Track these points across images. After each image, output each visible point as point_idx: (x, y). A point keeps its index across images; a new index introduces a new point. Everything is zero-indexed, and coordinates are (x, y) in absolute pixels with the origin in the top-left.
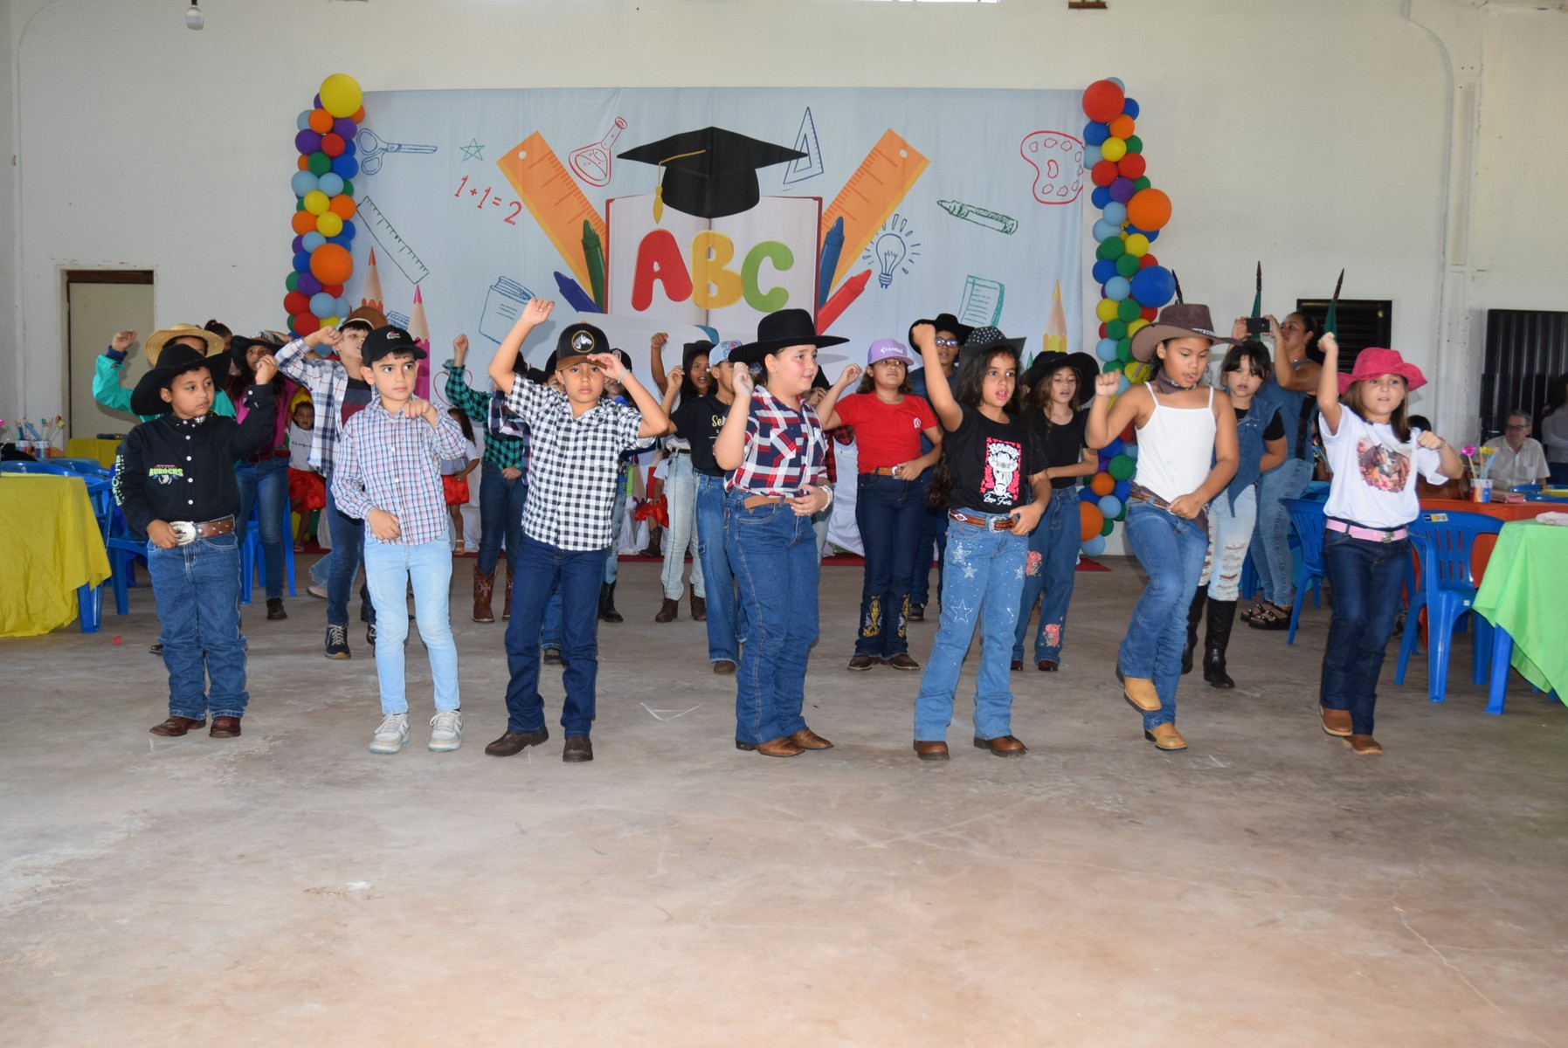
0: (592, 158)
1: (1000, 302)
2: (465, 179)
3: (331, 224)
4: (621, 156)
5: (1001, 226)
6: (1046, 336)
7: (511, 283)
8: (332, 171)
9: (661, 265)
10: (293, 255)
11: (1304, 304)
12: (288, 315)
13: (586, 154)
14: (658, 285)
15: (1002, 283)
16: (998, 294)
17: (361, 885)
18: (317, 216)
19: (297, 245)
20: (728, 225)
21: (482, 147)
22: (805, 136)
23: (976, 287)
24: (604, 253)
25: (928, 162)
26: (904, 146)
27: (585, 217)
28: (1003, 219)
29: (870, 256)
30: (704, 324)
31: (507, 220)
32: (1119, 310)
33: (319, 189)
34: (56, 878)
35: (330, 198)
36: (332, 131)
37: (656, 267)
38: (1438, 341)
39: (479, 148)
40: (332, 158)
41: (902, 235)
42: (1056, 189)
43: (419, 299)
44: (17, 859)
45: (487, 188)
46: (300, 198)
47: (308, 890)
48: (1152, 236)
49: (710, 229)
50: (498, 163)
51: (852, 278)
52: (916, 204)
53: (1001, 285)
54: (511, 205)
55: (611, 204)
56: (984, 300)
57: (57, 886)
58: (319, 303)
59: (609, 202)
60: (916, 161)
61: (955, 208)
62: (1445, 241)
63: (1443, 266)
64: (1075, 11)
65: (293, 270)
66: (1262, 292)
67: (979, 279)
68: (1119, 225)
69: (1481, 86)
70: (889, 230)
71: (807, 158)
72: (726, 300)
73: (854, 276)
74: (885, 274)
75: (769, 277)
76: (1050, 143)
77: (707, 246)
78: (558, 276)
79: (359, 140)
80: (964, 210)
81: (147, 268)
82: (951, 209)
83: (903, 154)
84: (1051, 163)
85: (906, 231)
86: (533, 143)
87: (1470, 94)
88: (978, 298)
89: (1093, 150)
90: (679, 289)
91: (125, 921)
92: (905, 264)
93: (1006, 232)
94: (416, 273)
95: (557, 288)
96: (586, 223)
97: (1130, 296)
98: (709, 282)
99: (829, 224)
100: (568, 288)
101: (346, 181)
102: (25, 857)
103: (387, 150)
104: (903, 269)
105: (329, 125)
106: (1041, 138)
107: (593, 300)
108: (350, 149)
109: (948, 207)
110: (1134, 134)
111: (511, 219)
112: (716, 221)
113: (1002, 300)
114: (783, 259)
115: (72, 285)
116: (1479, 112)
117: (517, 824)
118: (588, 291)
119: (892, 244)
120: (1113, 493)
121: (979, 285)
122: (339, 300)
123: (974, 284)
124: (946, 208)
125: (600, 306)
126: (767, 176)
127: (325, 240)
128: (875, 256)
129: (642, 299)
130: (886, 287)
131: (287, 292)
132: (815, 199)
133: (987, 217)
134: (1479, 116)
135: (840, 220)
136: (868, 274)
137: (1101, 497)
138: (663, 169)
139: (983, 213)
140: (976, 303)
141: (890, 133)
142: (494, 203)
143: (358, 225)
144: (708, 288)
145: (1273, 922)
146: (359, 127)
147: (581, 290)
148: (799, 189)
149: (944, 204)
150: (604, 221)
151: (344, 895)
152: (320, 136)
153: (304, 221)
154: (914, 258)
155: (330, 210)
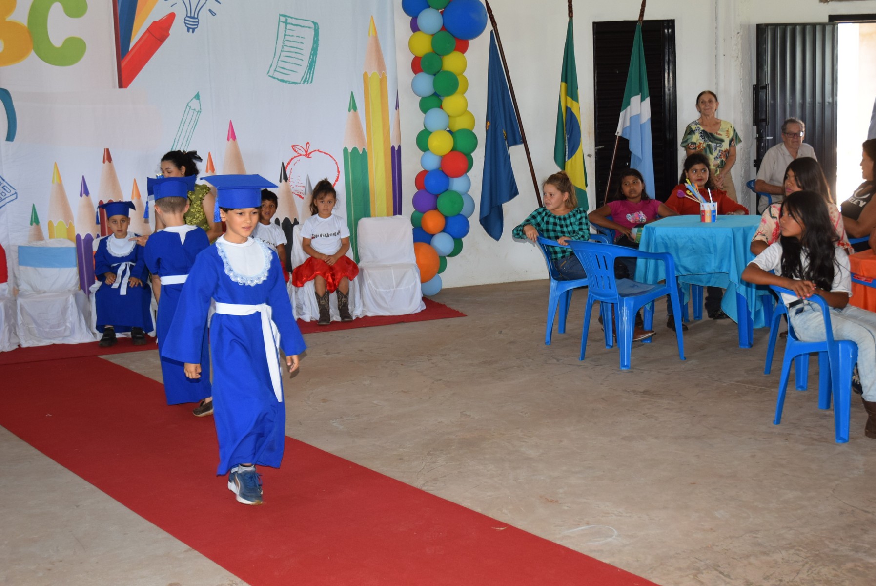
1: (316, 41)
6: (365, 75)
15: (315, 21)
16: (313, 33)
23: (289, 26)
32: (433, 44)
38: (716, 56)
51: (154, 22)
53: (315, 24)
56: (300, 40)
67: (291, 18)
72: (15, 55)
73: (157, 20)
74: (191, 17)
75: (60, 27)
88: (292, 38)
92: (211, 4)
97: (444, 28)
104: (210, 10)
113: (318, 39)
114: (76, 4)
120: (444, 231)
121: (292, 24)
123: (286, 23)
130: (193, 32)
136: (172, 16)
137: (433, 235)
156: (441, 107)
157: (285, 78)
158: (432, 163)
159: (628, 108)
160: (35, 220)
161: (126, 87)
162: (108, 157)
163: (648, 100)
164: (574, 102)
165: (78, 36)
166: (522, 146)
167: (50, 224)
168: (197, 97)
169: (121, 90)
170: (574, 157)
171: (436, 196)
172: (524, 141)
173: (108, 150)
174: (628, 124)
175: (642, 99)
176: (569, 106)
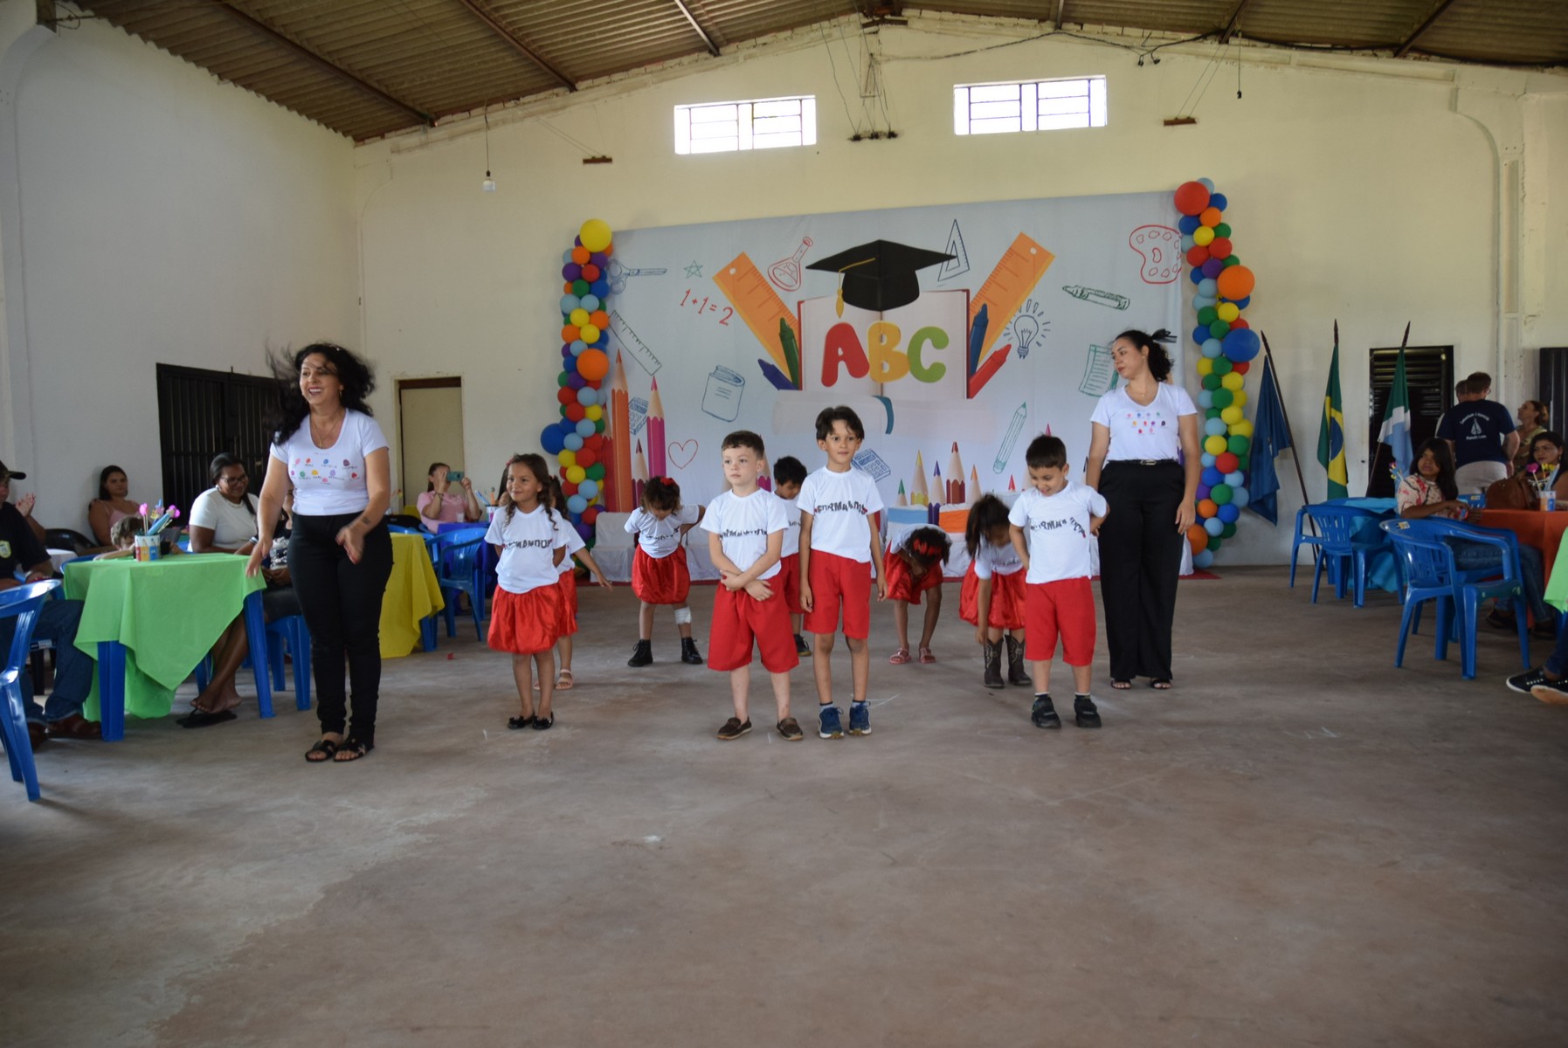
0: (788, 271)
2: (688, 292)
3: (591, 334)
4: (810, 267)
5: (1116, 304)
7: (725, 370)
8: (590, 293)
9: (843, 350)
10: (563, 359)
11: (1375, 352)
12: (560, 404)
13: (782, 267)
14: (842, 366)
17: (653, 838)
18: (580, 328)
19: (566, 351)
20: (894, 316)
21: (702, 266)
22: (954, 242)
23: (1098, 354)
24: (798, 343)
25: (1054, 257)
26: (1034, 245)
27: (781, 316)
28: (1117, 298)
29: (1009, 334)
30: (879, 394)
31: (722, 322)
32: (1215, 366)
33: (580, 307)
34: (430, 836)
35: (590, 314)
36: (589, 263)
37: (840, 352)
39: (698, 268)
40: (590, 283)
41: (1035, 315)
42: (1159, 273)
43: (655, 386)
44: (399, 822)
45: (705, 298)
46: (566, 316)
47: (614, 843)
48: (1242, 303)
49: (881, 319)
50: (714, 278)
51: (995, 352)
52: (1045, 290)
54: (724, 310)
55: (802, 305)
57: (430, 841)
58: (585, 395)
59: (800, 303)
60: (1044, 257)
61: (1077, 292)
62: (1498, 293)
63: (1497, 315)
64: (1170, 128)
65: (563, 370)
66: (1339, 344)
67: (1100, 347)
68: (1213, 297)
69: (1523, 162)
70: (1024, 312)
71: (956, 260)
72: (896, 374)
73: (998, 349)
74: (1023, 348)
75: (929, 355)
76: (1153, 235)
77: (880, 333)
78: (761, 363)
79: (608, 268)
80: (1085, 293)
81: (456, 374)
82: (1075, 292)
83: (1033, 251)
84: (1155, 251)
85: (1038, 312)
86: (742, 262)
87: (1514, 169)
88: (1099, 363)
89: (1187, 238)
90: (859, 367)
91: (483, 867)
92: (1039, 338)
93: (1121, 309)
94: (652, 367)
95: (762, 372)
96: (782, 321)
97: (1223, 354)
98: (882, 361)
99: (976, 310)
100: (771, 373)
101: (600, 300)
102: (405, 820)
103: (629, 274)
104: (1037, 343)
105: (586, 258)
106: (1145, 231)
107: (790, 379)
108: (603, 276)
109: (1071, 290)
110: (1223, 221)
111: (726, 321)
112: (887, 313)
114: (940, 339)
115: (404, 392)
116: (1523, 184)
117: (766, 790)
118: (785, 371)
119: (1027, 323)
120: (1216, 516)
121: (1100, 352)
122: (600, 391)
123: (1095, 351)
124: (1072, 293)
125: (795, 384)
126: (925, 276)
127: (586, 346)
128: (1013, 334)
129: (829, 378)
130: (1024, 357)
131: (559, 388)
132: (964, 291)
133: (1105, 297)
134: (1523, 188)
135: (985, 307)
136: (1008, 347)
137: (1206, 519)
138: (843, 275)
139: (1098, 293)
140: (1097, 367)
141: (1022, 237)
142: (711, 309)
143: (610, 333)
144: (882, 366)
145: (1394, 863)
146: (609, 259)
147: (782, 374)
148: (951, 284)
149: (1068, 289)
150: (797, 318)
151: (641, 846)
152: (579, 266)
153: (570, 331)
154: (1044, 333)
155: (590, 323)
156: (1220, 417)
157: (1092, 392)
158: (1207, 461)
159: (1391, 419)
160: (902, 490)
161: (972, 397)
162: (956, 448)
163: (1409, 412)
164: (1338, 413)
165: (940, 361)
166: (1290, 449)
167: (912, 494)
168: (1024, 406)
169: (969, 400)
170: (1336, 458)
171: (1211, 488)
172: (1291, 444)
173: (956, 444)
174: (1391, 432)
175: (1406, 411)
176: (1333, 415)
